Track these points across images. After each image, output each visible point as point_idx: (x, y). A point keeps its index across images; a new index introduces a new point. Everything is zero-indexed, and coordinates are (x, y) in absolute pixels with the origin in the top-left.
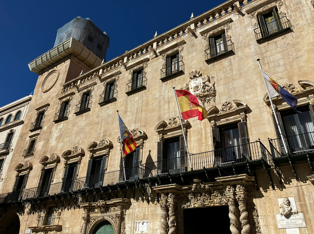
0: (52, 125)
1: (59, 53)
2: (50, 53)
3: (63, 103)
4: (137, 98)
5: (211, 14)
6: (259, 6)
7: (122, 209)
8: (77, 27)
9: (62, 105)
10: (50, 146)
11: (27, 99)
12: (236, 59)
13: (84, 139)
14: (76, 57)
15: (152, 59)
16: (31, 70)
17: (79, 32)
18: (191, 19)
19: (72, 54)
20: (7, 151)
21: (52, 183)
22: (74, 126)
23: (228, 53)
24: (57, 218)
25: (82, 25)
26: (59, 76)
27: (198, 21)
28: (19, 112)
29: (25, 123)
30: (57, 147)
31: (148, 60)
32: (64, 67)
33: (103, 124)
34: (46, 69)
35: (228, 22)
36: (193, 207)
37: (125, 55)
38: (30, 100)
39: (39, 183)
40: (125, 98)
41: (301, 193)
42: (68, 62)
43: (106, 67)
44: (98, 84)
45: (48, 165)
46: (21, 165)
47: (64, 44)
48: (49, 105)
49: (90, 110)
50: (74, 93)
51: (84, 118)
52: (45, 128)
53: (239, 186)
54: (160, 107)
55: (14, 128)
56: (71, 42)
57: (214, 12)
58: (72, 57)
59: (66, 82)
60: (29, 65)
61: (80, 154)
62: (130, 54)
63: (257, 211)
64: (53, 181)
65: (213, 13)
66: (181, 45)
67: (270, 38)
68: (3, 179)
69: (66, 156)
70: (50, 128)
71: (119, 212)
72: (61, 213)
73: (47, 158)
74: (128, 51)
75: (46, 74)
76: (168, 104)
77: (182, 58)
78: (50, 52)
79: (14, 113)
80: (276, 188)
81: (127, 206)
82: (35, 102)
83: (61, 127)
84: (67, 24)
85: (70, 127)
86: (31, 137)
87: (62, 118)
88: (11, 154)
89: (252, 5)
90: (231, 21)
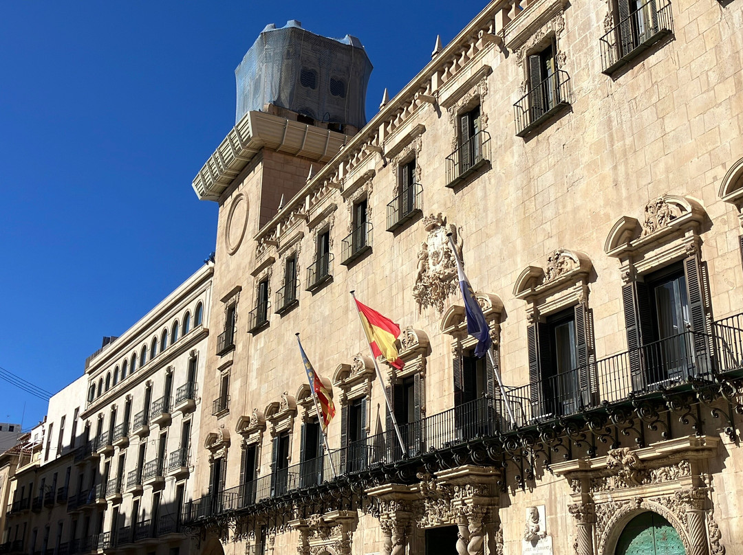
0: (249, 341)
1: (236, 153)
2: (221, 154)
3: (260, 284)
4: (360, 277)
5: (463, 46)
6: (526, 32)
7: (344, 531)
8: (267, 59)
9: (259, 289)
10: (250, 390)
11: (206, 274)
12: (493, 181)
13: (294, 375)
14: (275, 150)
15: (379, 170)
16: (200, 197)
17: (275, 69)
18: (433, 58)
19: (263, 147)
20: (192, 404)
21: (259, 477)
22: (279, 343)
23: (480, 165)
24: (270, 549)
25: (276, 48)
26: (248, 210)
27: (443, 65)
28: (200, 305)
29: (211, 333)
30: (259, 394)
31: (372, 174)
32: (253, 184)
33: (318, 338)
34: (227, 190)
35: (483, 75)
36: (430, 526)
37: (338, 160)
38: (211, 274)
39: (241, 476)
40: (345, 274)
41: (553, 497)
42: (259, 168)
43: (314, 189)
44: (306, 237)
45: (251, 436)
46: (213, 436)
47: (239, 128)
48: (239, 289)
49: (297, 304)
50: (272, 260)
51: (292, 320)
52: (239, 347)
53: (468, 486)
54: (391, 299)
55: (197, 347)
56: (249, 121)
57: (465, 40)
58: (266, 154)
59: (262, 225)
60: (193, 185)
61: (288, 411)
62: (348, 157)
63: (502, 533)
64: (259, 471)
65: (465, 42)
66: (417, 135)
67: (540, 126)
68: (194, 467)
69: (270, 417)
70: (246, 347)
71: (340, 538)
72: (273, 538)
73: (247, 420)
74: (344, 146)
75: (229, 201)
76: (401, 293)
77: (420, 174)
78: (221, 149)
79: (192, 308)
80: (526, 488)
81: (351, 525)
82: (221, 280)
83: (262, 345)
84: (248, 53)
85: (274, 346)
86: (222, 369)
87: (260, 325)
88: (199, 408)
89: (520, 25)
90: (488, 71)
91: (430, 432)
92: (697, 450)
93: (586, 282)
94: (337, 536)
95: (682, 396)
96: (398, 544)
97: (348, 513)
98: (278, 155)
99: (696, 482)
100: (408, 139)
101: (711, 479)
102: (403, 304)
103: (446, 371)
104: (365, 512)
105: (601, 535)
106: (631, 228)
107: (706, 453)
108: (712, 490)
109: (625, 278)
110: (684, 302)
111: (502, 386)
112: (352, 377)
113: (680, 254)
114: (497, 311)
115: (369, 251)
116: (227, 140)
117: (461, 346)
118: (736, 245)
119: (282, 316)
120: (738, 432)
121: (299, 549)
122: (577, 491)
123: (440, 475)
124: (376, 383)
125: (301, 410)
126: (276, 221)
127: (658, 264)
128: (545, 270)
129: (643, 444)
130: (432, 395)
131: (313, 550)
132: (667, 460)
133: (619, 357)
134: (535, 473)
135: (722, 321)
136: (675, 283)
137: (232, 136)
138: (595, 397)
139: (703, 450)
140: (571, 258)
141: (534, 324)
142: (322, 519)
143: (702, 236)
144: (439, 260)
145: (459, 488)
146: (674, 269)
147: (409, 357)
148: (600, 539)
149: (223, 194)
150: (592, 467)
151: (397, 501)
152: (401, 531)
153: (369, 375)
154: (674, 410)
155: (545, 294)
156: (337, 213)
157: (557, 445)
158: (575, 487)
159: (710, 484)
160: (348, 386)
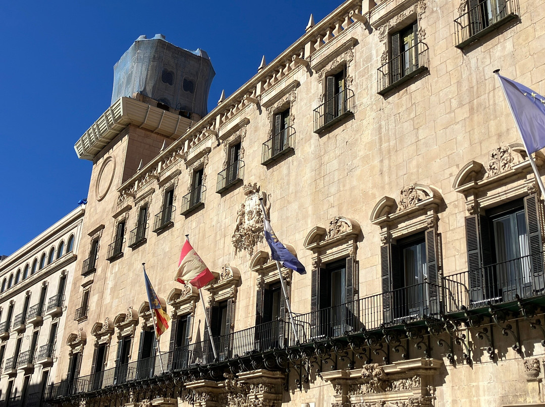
0: (107, 267)
1: (110, 126)
2: (98, 126)
3: (119, 224)
4: (194, 224)
5: (281, 65)
6: (326, 60)
8: (138, 60)
9: (118, 228)
10: (105, 303)
11: (79, 213)
12: (295, 163)
13: (138, 295)
14: (138, 127)
15: (214, 148)
16: (79, 157)
17: (144, 69)
18: (259, 72)
19: (130, 124)
20: (59, 310)
21: (106, 369)
22: (129, 270)
23: (287, 151)
25: (146, 53)
26: (115, 169)
27: (265, 77)
28: (72, 237)
29: (79, 258)
30: (111, 307)
31: (209, 150)
32: (120, 150)
33: (159, 268)
34: (100, 153)
35: (294, 87)
37: (184, 138)
38: (82, 214)
39: (92, 368)
40: (183, 222)
41: (322, 397)
42: (126, 139)
43: (166, 157)
44: (156, 192)
45: (102, 338)
46: (74, 336)
47: (113, 108)
48: (103, 227)
49: (145, 242)
50: (129, 207)
51: (140, 253)
52: (99, 271)
53: (261, 385)
54: (216, 242)
55: (67, 268)
56: (121, 104)
57: (282, 61)
58: (131, 129)
59: (124, 181)
60: (75, 147)
61: (132, 321)
62: (192, 136)
64: (106, 364)
65: (283, 62)
66: (243, 126)
67: (331, 127)
68: (57, 358)
69: (118, 324)
70: (104, 271)
73: (100, 325)
74: (190, 128)
75: (101, 161)
76: (223, 239)
77: (243, 153)
78: (99, 123)
79: (66, 238)
80: (303, 389)
82: (90, 219)
83: (117, 270)
84: (124, 55)
85: (125, 271)
86: (84, 286)
87: (116, 255)
88: (65, 314)
89: (322, 54)
90: (297, 84)
91: (236, 342)
92: (426, 369)
93: (356, 242)
95: (418, 329)
97: (171, 400)
98: (141, 130)
99: (424, 392)
100: (236, 128)
101: (435, 390)
102: (224, 247)
103: (251, 298)
104: (183, 400)
106: (390, 205)
107: (432, 371)
108: (435, 399)
109: (384, 240)
110: (424, 261)
111: (291, 312)
112: (181, 299)
113: (423, 226)
115: (202, 206)
116: (103, 116)
117: (264, 281)
118: (462, 223)
119: (134, 249)
120: (456, 357)
122: (339, 393)
123: (241, 375)
124: (199, 305)
125: (142, 321)
126: (135, 178)
127: (407, 232)
128: (328, 231)
129: (389, 362)
130: (239, 315)
132: (405, 374)
133: (376, 297)
134: (310, 378)
135: (449, 276)
136: (418, 247)
137: (107, 114)
139: (430, 369)
140: (346, 223)
141: (317, 269)
142: (151, 404)
143: (439, 215)
144: (253, 217)
145: (254, 387)
146: (418, 237)
147: (225, 287)
149: (96, 156)
150: (351, 376)
151: (207, 393)
153: (194, 298)
154: (412, 338)
155: (326, 248)
156: (181, 177)
157: (327, 359)
158: (338, 390)
159: (434, 394)
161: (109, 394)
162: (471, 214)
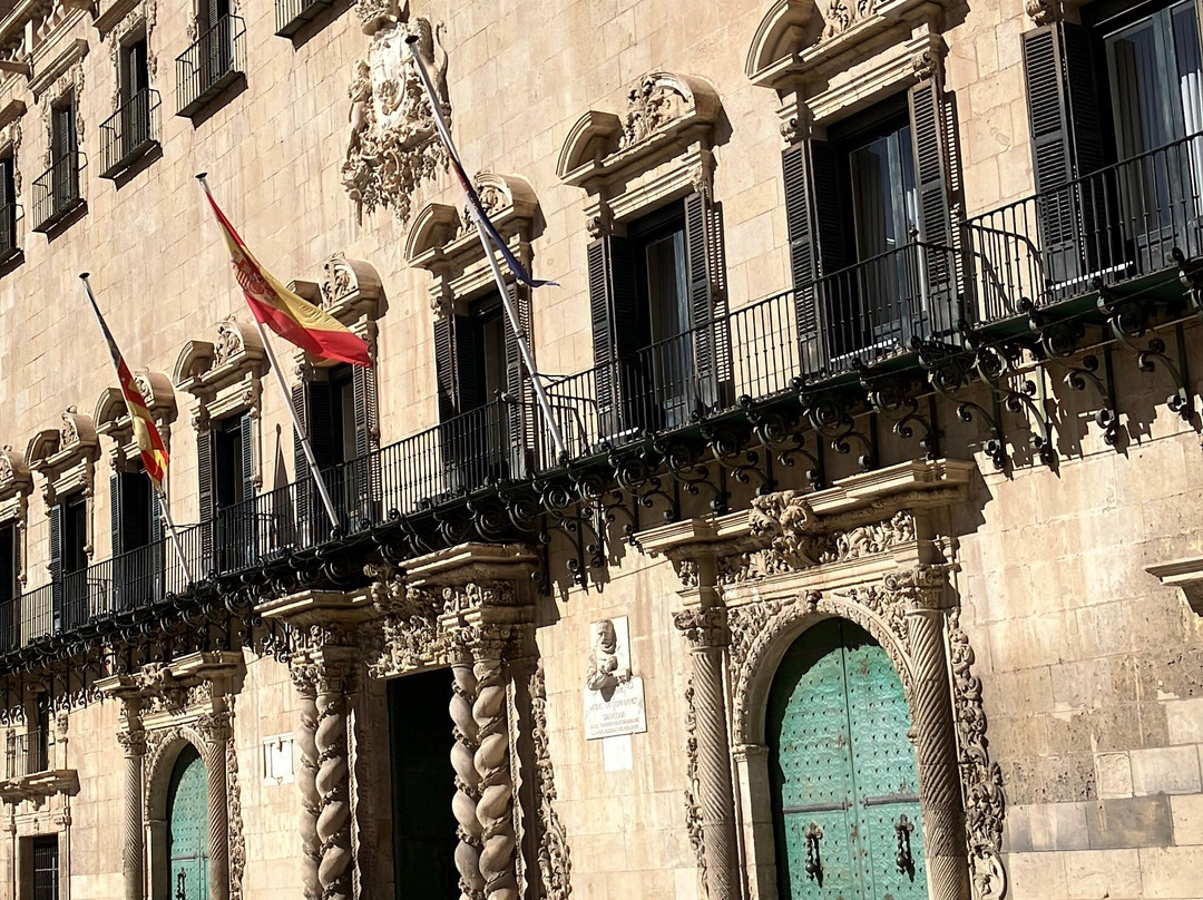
4: (223, 143)
7: (217, 695)
13: (88, 370)
21: (24, 591)
22: (48, 299)
24: (60, 741)
30: (12, 413)
33: (135, 286)
36: (395, 672)
40: (187, 137)
41: (644, 599)
44: (94, 52)
49: (84, 210)
50: (18, 106)
51: (73, 245)
53: (472, 586)
54: (295, 192)
61: (80, 448)
63: (542, 677)
64: (25, 579)
69: (40, 462)
71: (208, 709)
72: (66, 719)
76: (317, 178)
80: (590, 583)
81: (230, 680)
83: (11, 303)
85: (37, 304)
91: (389, 479)
92: (929, 490)
93: (708, 145)
94: (202, 704)
95: (899, 379)
96: (330, 712)
97: (223, 657)
99: (927, 554)
101: (956, 546)
102: (322, 203)
103: (421, 348)
104: (259, 652)
105: (740, 670)
106: (801, 22)
107: (947, 494)
108: (958, 569)
109: (789, 132)
110: (909, 185)
111: (536, 375)
112: (216, 370)
113: (901, 76)
114: (524, 213)
115: (237, 83)
117: (451, 293)
118: (1016, 54)
119: (52, 236)
120: (1010, 449)
121: (120, 737)
122: (690, 584)
123: (413, 566)
124: (270, 381)
125: (108, 445)
126: (22, 15)
127: (855, 99)
128: (624, 121)
129: (823, 481)
130: (391, 401)
131: (151, 738)
132: (870, 512)
133: (774, 302)
134: (607, 553)
135: (981, 218)
136: (891, 142)
138: (726, 389)
139: (940, 488)
140: (677, 92)
141: (602, 240)
142: (168, 673)
143: (947, 36)
144: (396, 102)
145: (453, 592)
146: (887, 111)
148: (737, 679)
150: (720, 533)
151: (324, 625)
152: (336, 686)
153: (254, 363)
154: (884, 407)
155: (622, 173)
157: (651, 493)
158: (686, 576)
159: (954, 557)
160: (209, 389)
161: (44, 659)
162: (1039, 22)
